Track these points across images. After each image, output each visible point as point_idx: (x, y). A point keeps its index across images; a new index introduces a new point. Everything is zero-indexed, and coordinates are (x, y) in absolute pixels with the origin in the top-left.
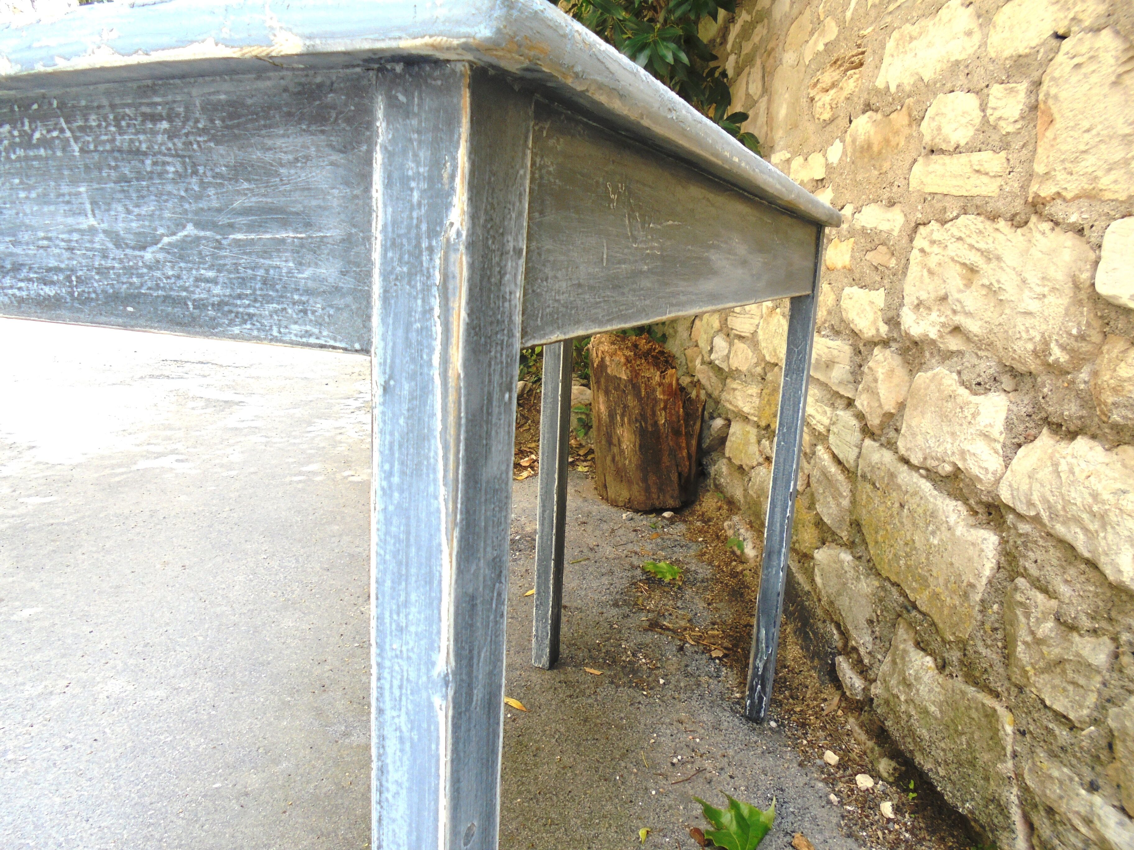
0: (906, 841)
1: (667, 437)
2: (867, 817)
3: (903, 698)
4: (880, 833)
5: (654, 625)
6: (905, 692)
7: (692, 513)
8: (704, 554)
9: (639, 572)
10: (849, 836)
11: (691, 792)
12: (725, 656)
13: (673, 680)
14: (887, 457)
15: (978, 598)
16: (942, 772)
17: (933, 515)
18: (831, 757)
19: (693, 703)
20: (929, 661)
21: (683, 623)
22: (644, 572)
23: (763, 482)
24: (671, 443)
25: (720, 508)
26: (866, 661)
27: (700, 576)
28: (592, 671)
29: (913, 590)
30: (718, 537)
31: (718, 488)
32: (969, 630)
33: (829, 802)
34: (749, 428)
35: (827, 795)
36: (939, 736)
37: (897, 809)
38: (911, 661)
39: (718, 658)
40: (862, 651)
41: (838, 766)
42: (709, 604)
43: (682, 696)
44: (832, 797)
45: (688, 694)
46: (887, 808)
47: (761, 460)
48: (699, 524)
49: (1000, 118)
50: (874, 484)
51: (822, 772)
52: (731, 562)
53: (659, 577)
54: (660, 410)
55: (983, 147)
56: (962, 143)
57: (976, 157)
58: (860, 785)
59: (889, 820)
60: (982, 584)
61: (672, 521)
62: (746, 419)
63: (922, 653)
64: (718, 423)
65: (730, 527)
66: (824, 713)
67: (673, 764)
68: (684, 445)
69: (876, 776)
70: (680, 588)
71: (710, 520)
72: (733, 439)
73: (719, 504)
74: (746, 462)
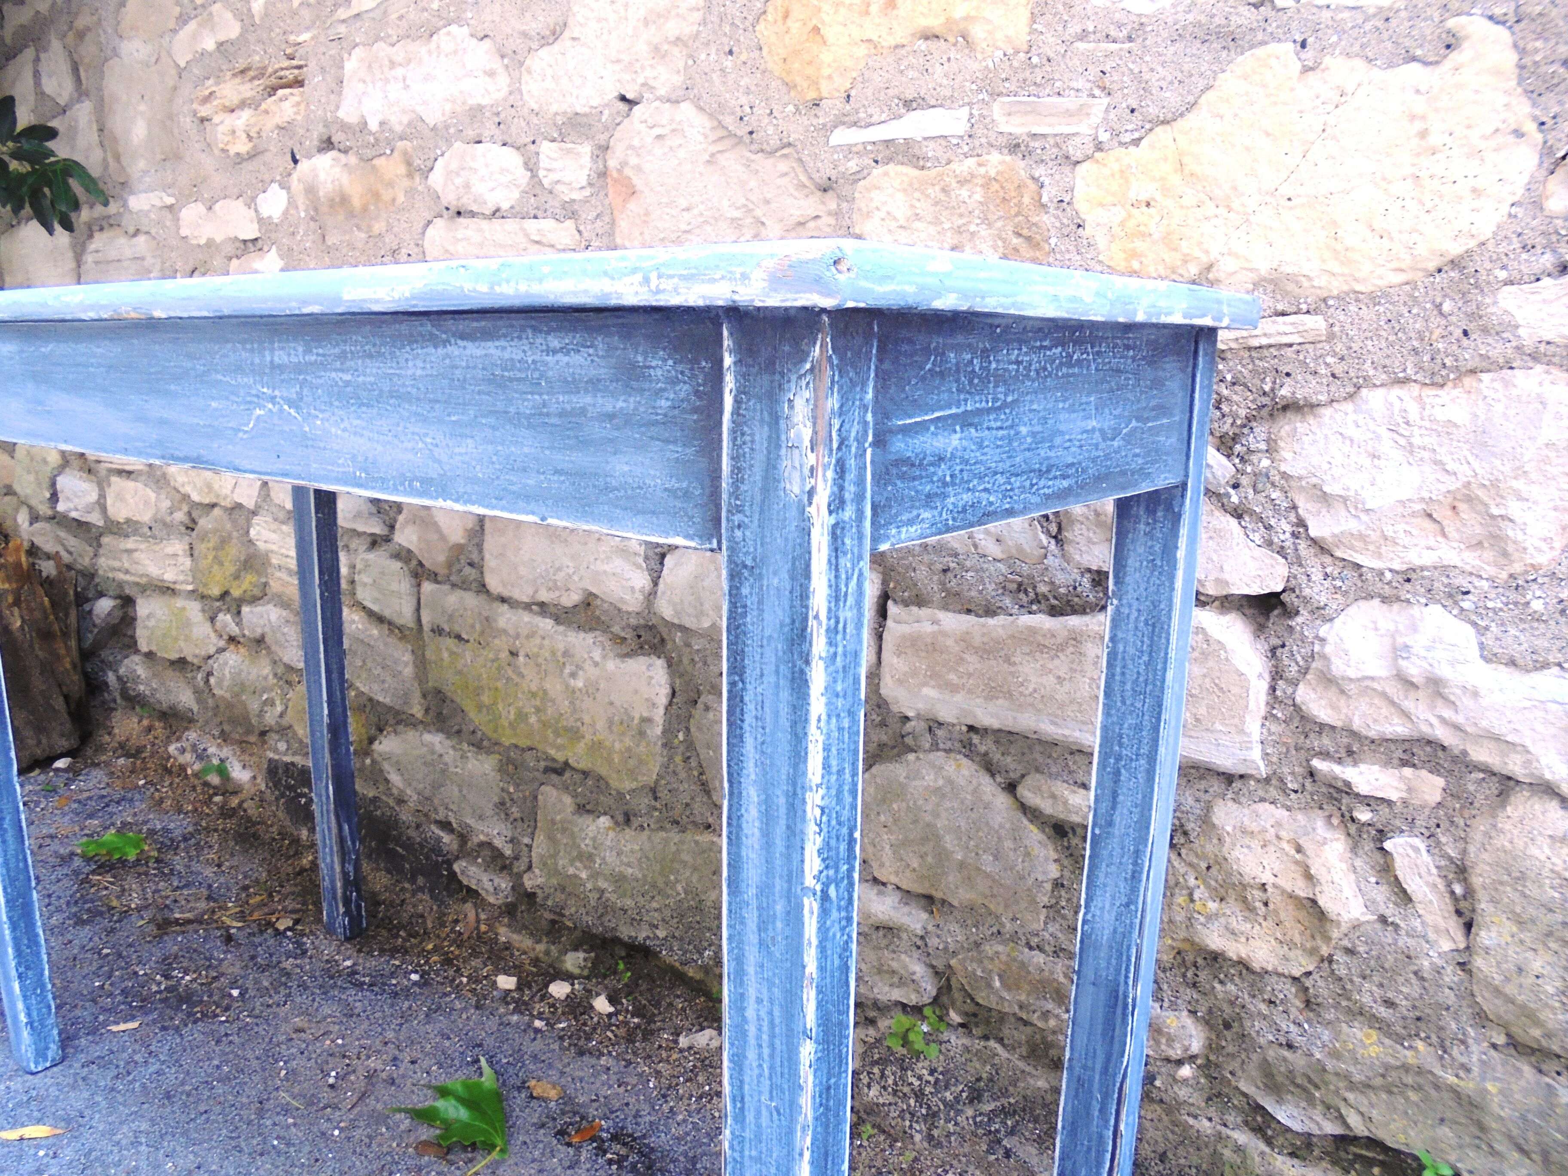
0: (638, 1026)
1: (31, 646)
2: (585, 1024)
3: (584, 875)
4: (609, 1034)
5: (164, 926)
6: (585, 867)
7: (100, 749)
8: (161, 800)
9: (77, 862)
10: (581, 1053)
11: (379, 1107)
12: (297, 922)
13: (249, 984)
14: (469, 598)
15: (659, 730)
16: (660, 933)
17: (567, 654)
18: (506, 982)
19: (298, 1000)
20: (604, 821)
21: (202, 905)
22: (88, 860)
23: (239, 674)
24: (40, 653)
25: (149, 729)
26: (508, 852)
27: (177, 833)
28: (122, 1027)
29: (559, 748)
30: (168, 771)
31: (134, 701)
32: (656, 770)
33: (537, 1031)
34: (180, 603)
35: (529, 1025)
36: (648, 897)
37: (612, 1000)
38: (582, 830)
39: (289, 929)
40: (498, 842)
41: (519, 988)
42: (219, 866)
43: (276, 998)
44: (538, 1024)
45: (283, 991)
46: (602, 1005)
47: (222, 644)
48: (122, 761)
49: (558, 182)
50: (459, 637)
51: (508, 1004)
52: (211, 797)
53: (117, 856)
54: (10, 606)
55: (540, 214)
56: (505, 206)
57: (531, 225)
58: (556, 995)
59: (610, 1015)
60: (658, 715)
61: (74, 772)
62: (168, 590)
63: (591, 818)
64: (104, 606)
65: (183, 751)
66: (465, 937)
67: (332, 1086)
68: (62, 652)
69: (569, 977)
70: (158, 861)
71: (140, 750)
72: (152, 623)
73: (145, 722)
74: (189, 652)
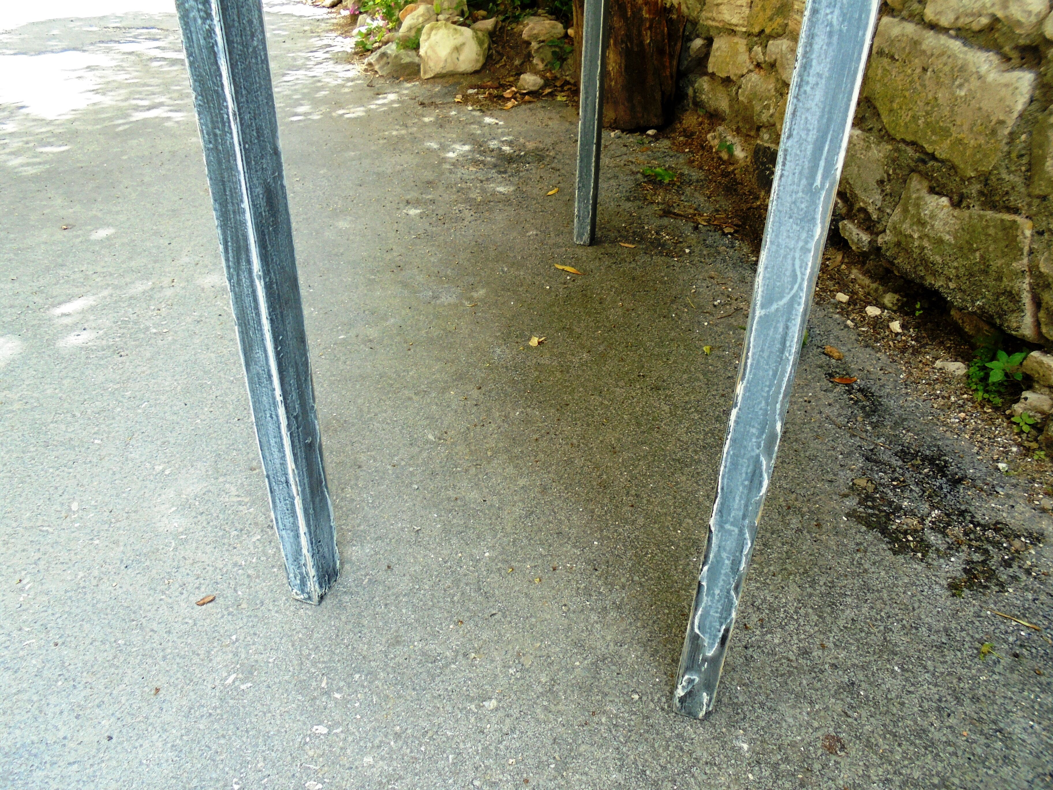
0: (913, 346)
1: (652, 56)
2: (879, 334)
3: (916, 236)
4: (891, 343)
5: (667, 213)
6: (918, 230)
7: (674, 131)
8: (694, 161)
9: (639, 176)
10: (867, 346)
11: (735, 324)
12: (736, 232)
13: (697, 250)
14: (910, 28)
15: (1006, 132)
16: (953, 285)
17: (962, 69)
18: (842, 297)
19: (718, 265)
20: (944, 201)
21: (691, 211)
22: (645, 176)
23: (755, 87)
24: (655, 62)
25: (701, 124)
26: (875, 217)
27: (694, 178)
28: (626, 245)
29: (932, 143)
30: (703, 148)
31: (698, 104)
32: (993, 163)
33: (847, 326)
34: (736, 39)
35: (844, 322)
36: (952, 258)
37: (903, 326)
38: (926, 204)
39: (730, 234)
40: (870, 209)
41: (849, 303)
42: (709, 198)
43: (707, 260)
44: (849, 322)
45: (712, 259)
46: (896, 326)
47: (752, 67)
48: (681, 138)
50: (892, 58)
51: (836, 308)
52: (720, 165)
53: (659, 179)
54: (646, 29)
58: (869, 314)
59: (897, 334)
60: (1011, 121)
61: (656, 138)
62: (732, 32)
63: (936, 197)
64: (698, 43)
65: (714, 138)
66: (830, 268)
67: (715, 306)
68: (667, 64)
69: (883, 307)
70: (678, 187)
71: (693, 134)
72: (718, 54)
73: (700, 119)
74: (733, 73)
